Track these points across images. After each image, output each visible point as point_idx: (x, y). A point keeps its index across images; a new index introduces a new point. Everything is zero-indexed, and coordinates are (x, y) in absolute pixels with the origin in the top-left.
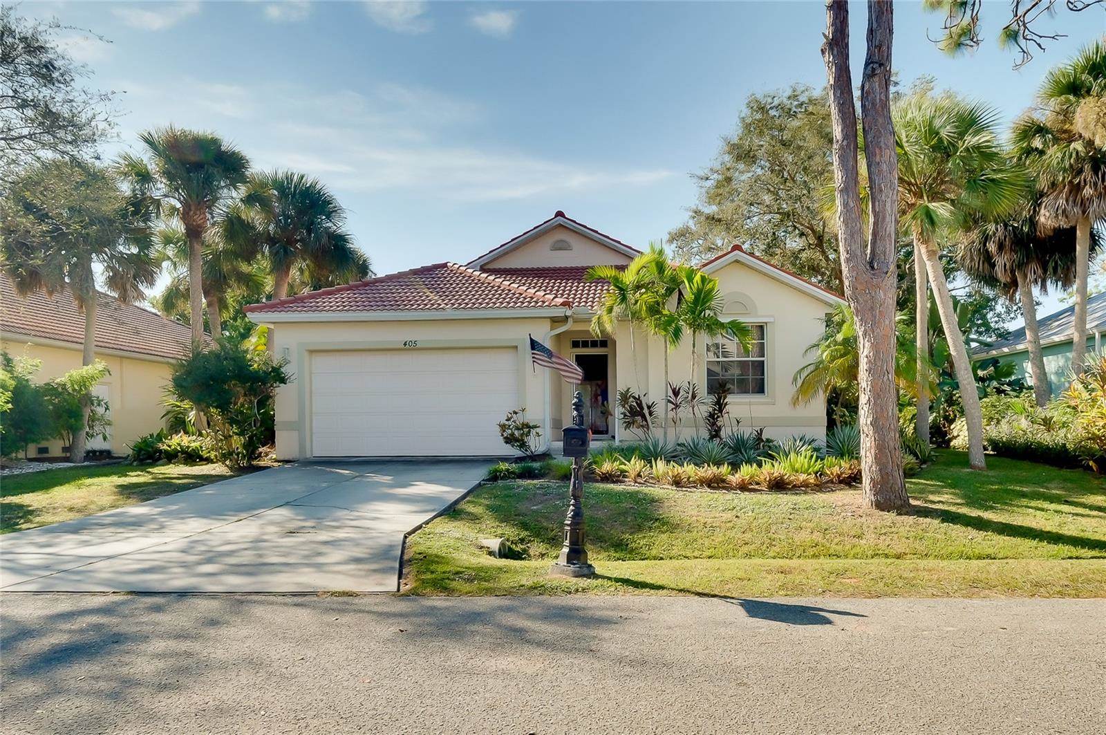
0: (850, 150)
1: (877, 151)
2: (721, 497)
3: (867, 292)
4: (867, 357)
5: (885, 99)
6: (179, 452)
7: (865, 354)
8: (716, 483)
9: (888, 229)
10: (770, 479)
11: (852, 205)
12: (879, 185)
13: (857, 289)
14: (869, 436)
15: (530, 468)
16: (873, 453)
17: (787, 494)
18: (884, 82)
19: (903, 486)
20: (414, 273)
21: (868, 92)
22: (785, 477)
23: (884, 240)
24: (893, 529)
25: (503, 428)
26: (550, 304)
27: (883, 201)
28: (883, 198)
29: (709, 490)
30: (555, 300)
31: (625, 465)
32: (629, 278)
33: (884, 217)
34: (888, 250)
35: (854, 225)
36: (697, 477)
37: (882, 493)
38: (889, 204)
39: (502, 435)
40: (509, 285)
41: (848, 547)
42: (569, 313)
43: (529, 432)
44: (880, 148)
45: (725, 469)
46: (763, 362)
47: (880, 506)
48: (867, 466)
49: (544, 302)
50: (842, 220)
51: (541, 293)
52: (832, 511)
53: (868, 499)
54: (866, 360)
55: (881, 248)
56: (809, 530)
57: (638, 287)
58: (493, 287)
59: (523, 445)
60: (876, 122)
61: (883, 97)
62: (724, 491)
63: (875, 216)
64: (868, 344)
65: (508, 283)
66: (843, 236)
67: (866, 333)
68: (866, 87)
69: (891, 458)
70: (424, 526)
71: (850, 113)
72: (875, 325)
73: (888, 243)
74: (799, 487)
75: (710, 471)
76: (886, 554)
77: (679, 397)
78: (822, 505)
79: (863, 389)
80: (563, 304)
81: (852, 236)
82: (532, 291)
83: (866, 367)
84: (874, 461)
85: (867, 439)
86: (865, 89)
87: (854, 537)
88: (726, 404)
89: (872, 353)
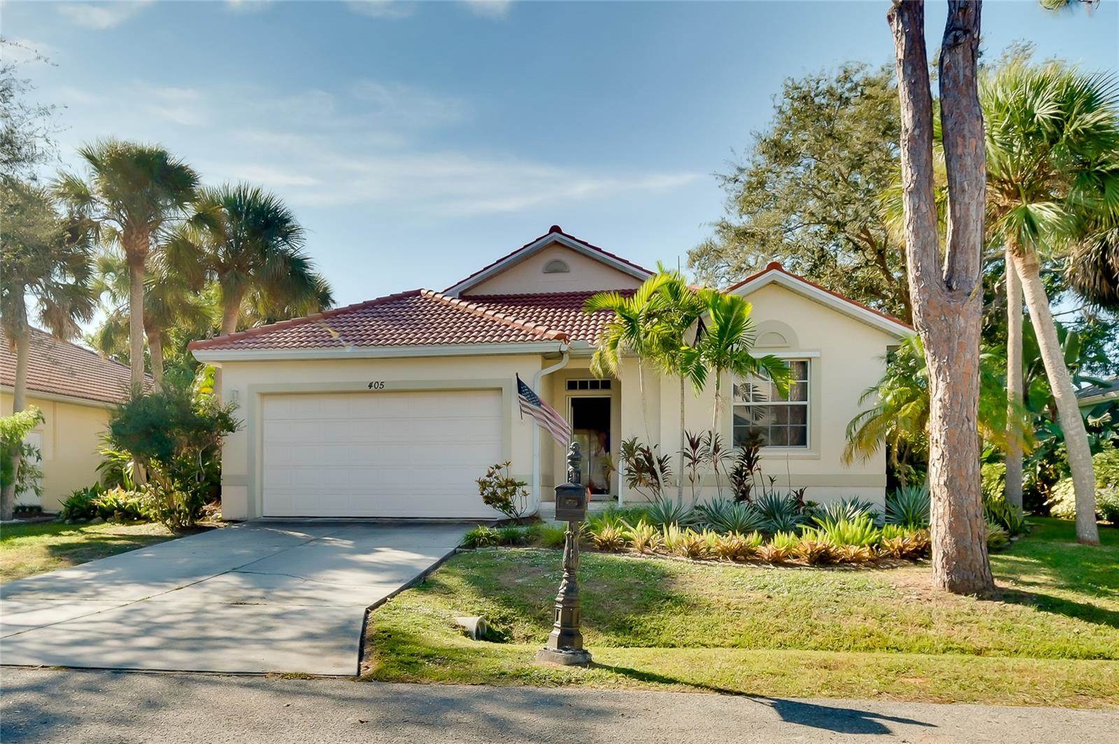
0: (924, 141)
1: (959, 140)
2: (749, 572)
3: (943, 318)
4: (941, 400)
5: (971, 76)
7: (938, 396)
8: (742, 556)
9: (972, 239)
10: (812, 552)
11: (924, 209)
12: (961, 183)
13: (929, 315)
14: (942, 500)
15: (514, 533)
16: (947, 521)
17: (833, 570)
18: (970, 54)
19: (986, 564)
20: (382, 301)
21: (948, 68)
22: (832, 550)
23: (966, 253)
24: (972, 618)
25: (483, 485)
26: (542, 337)
27: (965, 204)
28: (966, 200)
29: (734, 564)
30: (549, 332)
31: (630, 531)
32: (638, 305)
33: (967, 225)
34: (971, 266)
35: (926, 235)
36: (719, 548)
37: (958, 572)
38: (973, 208)
39: (482, 494)
40: (493, 316)
41: (912, 638)
42: (564, 348)
43: (514, 490)
44: (964, 137)
45: (754, 538)
46: (805, 407)
47: (954, 588)
48: (938, 538)
49: (534, 335)
50: (911, 228)
51: (532, 325)
52: (891, 593)
53: (939, 579)
54: (939, 404)
55: (962, 263)
56: (862, 616)
57: (650, 316)
58: (474, 318)
59: (506, 506)
60: (958, 104)
61: (968, 73)
62: (753, 566)
63: (954, 223)
64: (942, 385)
65: (493, 313)
66: (912, 249)
67: (940, 371)
68: (947, 61)
69: (971, 528)
70: (389, 599)
71: (924, 93)
72: (952, 360)
73: (971, 256)
74: (849, 562)
75: (735, 540)
76: (962, 649)
77: (697, 450)
78: (878, 585)
79: (934, 441)
80: (558, 337)
81: (924, 248)
82: (521, 322)
83: (939, 413)
84: (948, 530)
85: (940, 503)
86: (945, 63)
87: (920, 626)
88: (757, 459)
89: (947, 396)
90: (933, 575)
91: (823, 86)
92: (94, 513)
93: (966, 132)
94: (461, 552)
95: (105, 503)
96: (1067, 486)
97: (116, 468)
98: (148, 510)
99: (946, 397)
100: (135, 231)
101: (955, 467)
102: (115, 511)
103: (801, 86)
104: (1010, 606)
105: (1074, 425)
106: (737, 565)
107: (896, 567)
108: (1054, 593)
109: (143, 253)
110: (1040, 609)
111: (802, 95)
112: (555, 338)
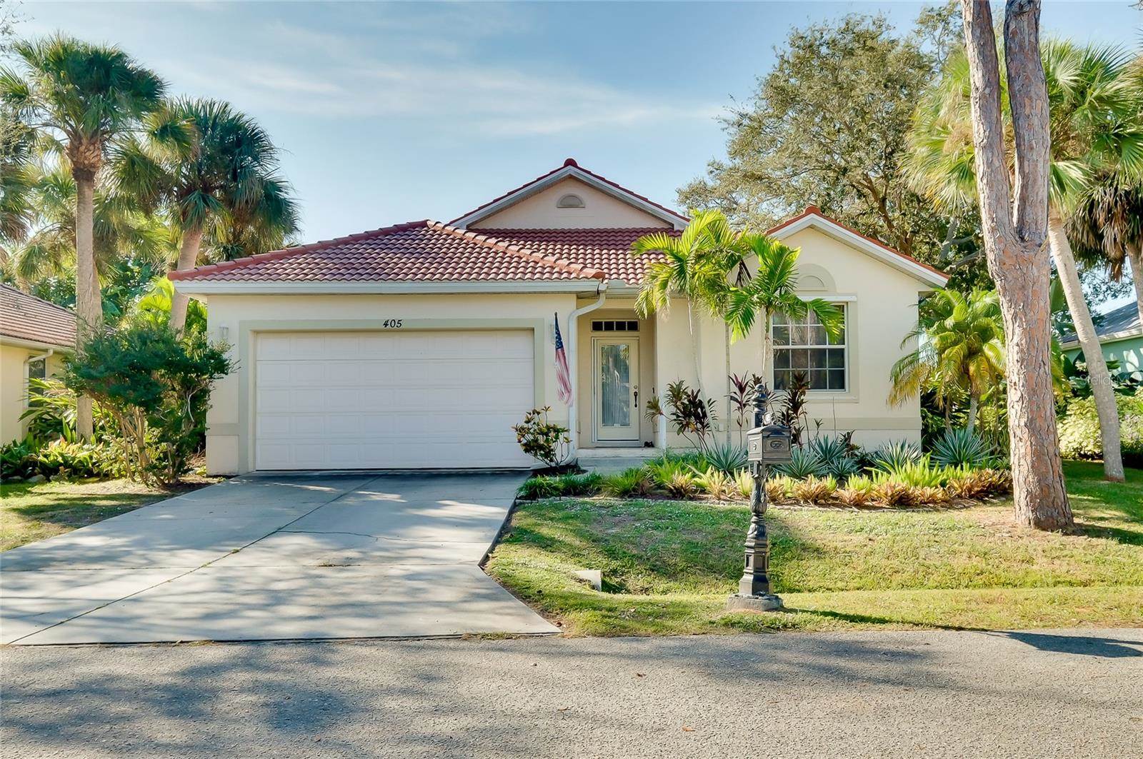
0: (994, 100)
3: (1018, 267)
4: (1018, 345)
5: (1035, 43)
6: (61, 464)
7: (1016, 339)
8: (823, 500)
9: (1040, 193)
10: (892, 494)
11: (997, 164)
12: (1030, 141)
14: (1023, 440)
15: (573, 482)
16: (1029, 461)
17: (918, 512)
18: (1034, 21)
19: (1066, 500)
20: (385, 232)
21: (1014, 33)
22: (910, 492)
23: (1035, 206)
24: (1065, 553)
25: (521, 431)
26: (578, 275)
27: (1034, 161)
28: (1035, 157)
29: (817, 508)
30: (585, 270)
31: (700, 477)
32: (686, 246)
33: (1035, 181)
34: (1040, 218)
35: (1000, 187)
36: (800, 492)
37: (1041, 509)
38: (1040, 165)
39: (520, 442)
40: (518, 251)
41: (1020, 574)
42: (602, 287)
43: (557, 438)
44: (1031, 98)
45: (829, 482)
46: (842, 350)
47: (1040, 525)
48: (1021, 477)
49: (570, 273)
50: (985, 181)
51: (565, 262)
52: (984, 531)
53: (1024, 517)
54: (1016, 348)
55: (1031, 215)
56: (965, 554)
57: (699, 257)
58: (496, 253)
59: (548, 454)
60: (1024, 68)
61: (1033, 40)
62: (838, 509)
63: (1023, 179)
64: (1018, 331)
65: (517, 248)
66: (987, 201)
67: (1015, 318)
68: (1012, 26)
69: (1052, 467)
70: (490, 555)
71: (992, 55)
72: (1027, 307)
73: (1040, 210)
74: (926, 503)
75: (813, 484)
76: (1070, 582)
77: (745, 393)
78: (967, 524)
79: (1013, 384)
80: (596, 276)
81: (998, 200)
82: (551, 259)
83: (1016, 357)
84: (1031, 469)
85: (1021, 444)
86: (1011, 29)
87: (1023, 561)
88: (802, 402)
89: (1024, 340)
90: (1017, 514)
91: (827, 37)
92: (33, 470)
93: (1032, 94)
94: (521, 503)
95: (46, 456)
96: (1064, 428)
97: (43, 417)
98: (111, 465)
99: (1024, 342)
100: (84, 141)
101: (1035, 408)
102: (61, 468)
103: (805, 35)
104: (1095, 541)
105: (1100, 369)
106: (821, 509)
107: (969, 507)
108: (1124, 527)
109: (94, 167)
110: (1121, 542)
111: (807, 44)
112: (593, 277)
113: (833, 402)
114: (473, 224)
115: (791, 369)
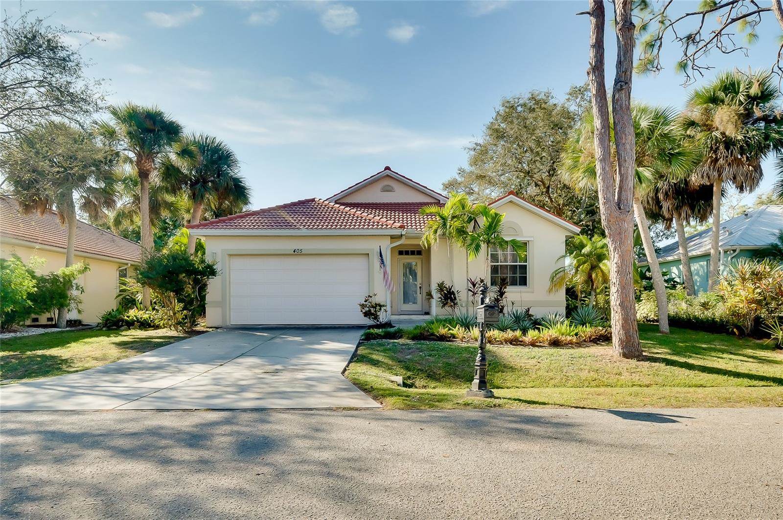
0: (606, 135)
1: (623, 137)
2: (522, 350)
3: (617, 223)
4: (616, 264)
6: (135, 321)
7: (615, 261)
8: (515, 342)
9: (629, 184)
10: (550, 340)
11: (607, 169)
12: (624, 157)
14: (618, 312)
15: (389, 332)
16: (620, 323)
17: (563, 349)
18: (628, 94)
19: (639, 343)
20: (294, 204)
21: (618, 100)
22: (560, 338)
23: (627, 191)
24: (638, 370)
25: (363, 306)
26: (391, 226)
27: (626, 167)
28: (627, 165)
29: (512, 346)
30: (395, 224)
31: (453, 330)
32: (447, 211)
33: (627, 178)
34: (629, 197)
35: (609, 181)
37: (626, 347)
38: (630, 169)
39: (362, 311)
40: (361, 214)
41: (615, 381)
42: (404, 233)
43: (380, 309)
44: (625, 135)
45: (518, 333)
46: (526, 265)
47: (626, 356)
48: (616, 331)
49: (387, 225)
50: (601, 178)
51: (385, 220)
52: (597, 359)
53: (617, 352)
55: (625, 196)
56: (587, 371)
57: (453, 217)
58: (350, 215)
59: (376, 318)
62: (522, 347)
63: (621, 177)
64: (617, 256)
65: (360, 212)
66: (602, 189)
67: (615, 250)
68: (617, 96)
69: (632, 326)
70: (347, 368)
72: (622, 243)
73: (629, 193)
74: (567, 344)
75: (510, 334)
76: (640, 385)
77: (476, 288)
78: (588, 355)
79: (613, 284)
80: (401, 227)
81: (607, 188)
82: (377, 218)
83: (615, 269)
84: (621, 327)
85: (616, 314)
86: (616, 98)
87: (616, 374)
88: (505, 292)
90: (614, 350)
91: (521, 102)
92: (122, 324)
93: (627, 132)
94: (362, 342)
95: (128, 317)
98: (160, 321)
99: (619, 262)
100: (144, 158)
101: (624, 296)
102: (136, 323)
103: (510, 101)
104: (653, 364)
105: (658, 276)
106: (514, 347)
107: (589, 346)
108: (669, 357)
109: (149, 171)
110: (666, 364)
111: (511, 105)
112: (399, 227)
113: (521, 292)
114: (338, 200)
115: (499, 275)
